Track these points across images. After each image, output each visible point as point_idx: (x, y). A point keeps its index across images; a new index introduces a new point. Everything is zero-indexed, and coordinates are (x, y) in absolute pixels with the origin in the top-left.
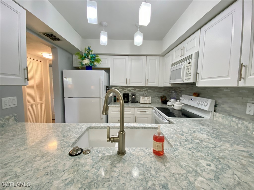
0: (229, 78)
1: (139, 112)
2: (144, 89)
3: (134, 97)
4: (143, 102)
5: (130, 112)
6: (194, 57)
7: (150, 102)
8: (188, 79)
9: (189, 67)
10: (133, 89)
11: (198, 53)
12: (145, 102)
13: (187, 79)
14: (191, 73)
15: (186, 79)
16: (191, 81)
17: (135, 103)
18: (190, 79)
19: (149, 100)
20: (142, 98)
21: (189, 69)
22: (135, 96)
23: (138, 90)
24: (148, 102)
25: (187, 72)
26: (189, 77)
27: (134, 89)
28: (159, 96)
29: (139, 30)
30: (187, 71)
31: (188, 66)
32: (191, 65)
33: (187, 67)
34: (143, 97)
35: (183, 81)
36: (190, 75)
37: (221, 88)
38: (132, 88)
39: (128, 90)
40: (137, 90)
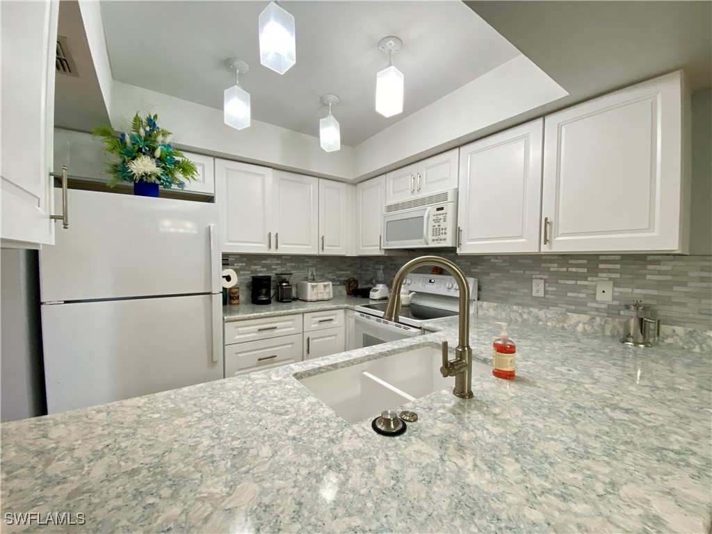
0: (524, 240)
1: (315, 323)
2: (307, 262)
3: (284, 284)
5: (291, 327)
6: (451, 197)
7: (331, 296)
9: (441, 217)
10: (278, 264)
11: (457, 192)
12: (320, 297)
13: (437, 240)
14: (445, 229)
15: (433, 240)
16: (448, 243)
18: (445, 240)
19: (327, 290)
20: (313, 287)
21: (441, 221)
23: (292, 267)
25: (436, 227)
26: (442, 237)
27: (280, 262)
28: (341, 279)
29: (330, 112)
30: (437, 224)
31: (437, 215)
32: (446, 214)
33: (434, 215)
34: (314, 284)
35: (428, 244)
36: (445, 233)
37: (485, 257)
38: (275, 261)
39: (263, 267)
40: (290, 264)
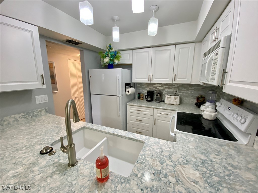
1: (159, 113)
2: (174, 86)
3: (158, 95)
4: (168, 103)
5: (148, 112)
6: (222, 44)
7: (178, 103)
9: (216, 61)
10: (160, 86)
12: (171, 103)
13: (212, 79)
14: (216, 71)
19: (176, 100)
20: (168, 97)
21: (216, 64)
22: (160, 94)
24: (175, 103)
26: (214, 77)
27: (161, 85)
28: (194, 95)
30: (214, 67)
31: (215, 59)
32: (218, 58)
35: (209, 82)
36: (215, 74)
39: (153, 87)
40: (165, 86)
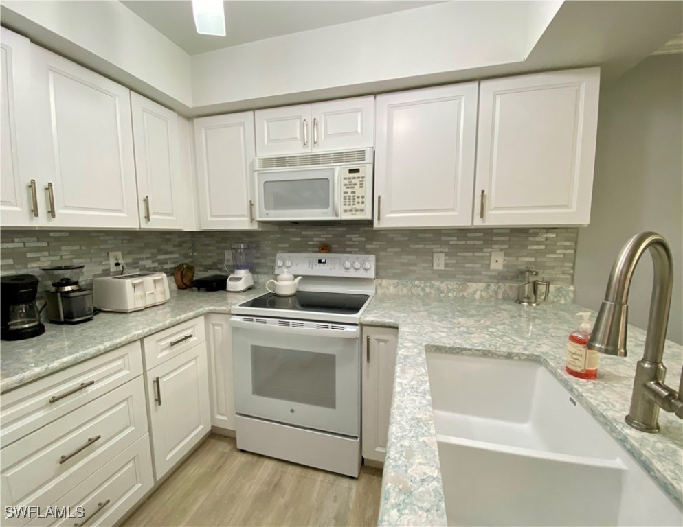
0: (456, 213)
2: (106, 242)
4: (139, 305)
6: (369, 158)
7: (168, 296)
8: (357, 211)
9: (356, 181)
10: (39, 249)
13: (351, 211)
14: (363, 197)
15: (345, 211)
16: (367, 216)
17: (90, 320)
18: (362, 210)
19: (159, 288)
21: (357, 187)
22: (76, 283)
25: (350, 194)
26: (359, 207)
30: (349, 191)
31: (350, 178)
32: (363, 178)
33: (345, 179)
34: (136, 281)
35: (337, 216)
36: (363, 203)
